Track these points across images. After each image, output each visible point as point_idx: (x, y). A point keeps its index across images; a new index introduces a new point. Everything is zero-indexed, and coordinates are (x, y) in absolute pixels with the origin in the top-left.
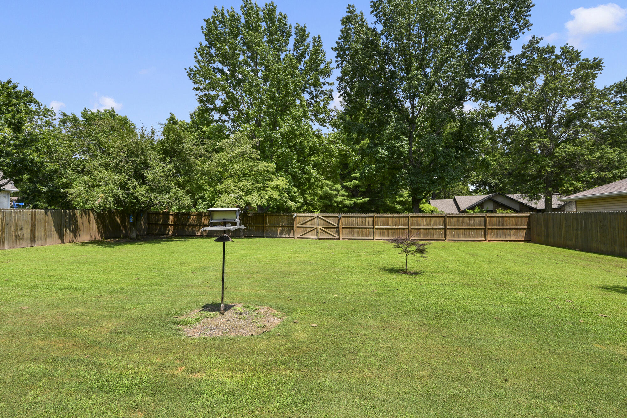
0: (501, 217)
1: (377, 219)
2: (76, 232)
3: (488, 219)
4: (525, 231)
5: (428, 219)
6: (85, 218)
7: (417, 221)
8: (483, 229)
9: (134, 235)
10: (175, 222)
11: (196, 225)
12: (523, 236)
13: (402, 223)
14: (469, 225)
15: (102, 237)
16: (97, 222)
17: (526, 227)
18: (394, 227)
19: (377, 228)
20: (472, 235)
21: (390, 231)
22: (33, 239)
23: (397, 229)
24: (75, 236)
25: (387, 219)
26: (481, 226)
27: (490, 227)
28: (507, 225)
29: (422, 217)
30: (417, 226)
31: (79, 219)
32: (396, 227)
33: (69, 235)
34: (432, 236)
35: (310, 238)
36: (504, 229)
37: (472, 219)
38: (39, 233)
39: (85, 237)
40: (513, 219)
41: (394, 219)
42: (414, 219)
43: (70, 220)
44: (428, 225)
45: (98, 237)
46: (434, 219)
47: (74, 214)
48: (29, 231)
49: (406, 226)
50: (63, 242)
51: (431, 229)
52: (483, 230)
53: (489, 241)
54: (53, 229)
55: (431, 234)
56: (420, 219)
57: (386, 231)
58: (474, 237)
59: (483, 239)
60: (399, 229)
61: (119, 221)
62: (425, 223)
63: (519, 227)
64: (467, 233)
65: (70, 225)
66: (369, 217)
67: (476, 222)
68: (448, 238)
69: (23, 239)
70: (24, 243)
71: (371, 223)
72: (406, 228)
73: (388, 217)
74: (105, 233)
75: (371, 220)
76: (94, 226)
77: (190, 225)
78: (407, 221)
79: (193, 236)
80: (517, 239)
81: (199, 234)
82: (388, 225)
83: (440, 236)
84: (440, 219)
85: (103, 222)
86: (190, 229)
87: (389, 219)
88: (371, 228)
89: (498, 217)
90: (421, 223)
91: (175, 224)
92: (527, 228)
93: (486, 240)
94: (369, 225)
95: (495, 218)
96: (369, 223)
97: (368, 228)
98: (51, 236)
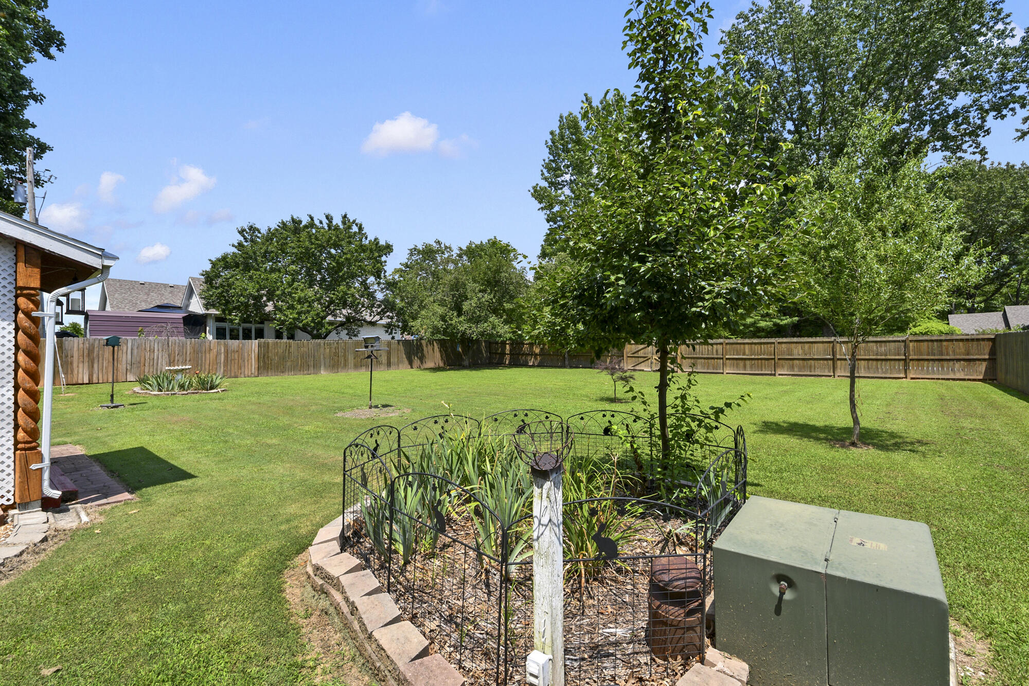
0: (937, 341)
1: (728, 346)
2: (422, 359)
3: (911, 344)
4: (984, 364)
5: (807, 346)
6: (430, 348)
7: (788, 349)
8: (902, 360)
9: (466, 363)
10: (511, 351)
11: (529, 354)
12: (981, 372)
13: (764, 351)
14: (877, 354)
15: (445, 364)
16: (440, 351)
17: (987, 357)
18: (753, 357)
19: (727, 359)
20: (882, 369)
21: (748, 362)
22: (389, 364)
23: (758, 359)
24: (422, 363)
25: (742, 346)
26: (899, 355)
27: (916, 357)
28: (948, 354)
29: (796, 343)
30: (789, 355)
31: (425, 348)
32: (756, 357)
33: (416, 362)
34: (813, 370)
35: (643, 370)
36: (942, 360)
37: (883, 344)
38: (394, 359)
39: (430, 364)
40: (961, 344)
41: (753, 346)
42: (783, 345)
43: (417, 349)
44: (806, 354)
45: (441, 365)
46: (816, 345)
47: (421, 344)
48: (386, 358)
49: (771, 355)
50: (412, 368)
51: (811, 359)
52: (902, 363)
53: (912, 379)
54: (404, 356)
55: (811, 367)
56: (793, 345)
57: (741, 363)
58: (885, 373)
59: (902, 375)
60: (761, 359)
61: (460, 350)
62: (801, 352)
63: (972, 357)
64: (872, 366)
65: (417, 353)
66: (717, 344)
67: (890, 350)
68: (838, 373)
69: (381, 364)
70: (383, 367)
71: (720, 351)
72: (772, 359)
73: (744, 344)
74: (447, 361)
75: (720, 347)
76: (438, 354)
77: (523, 354)
78: (773, 349)
79: (525, 365)
80: (967, 377)
81: (531, 364)
82: (744, 354)
83: (826, 371)
84: (826, 345)
85: (445, 351)
86: (524, 358)
87: (747, 346)
88: (720, 358)
89: (932, 341)
90: (795, 351)
91: (511, 354)
92: (989, 359)
93: (906, 378)
94: (717, 354)
95: (926, 343)
96: (717, 351)
97: (717, 358)
98: (402, 362)
